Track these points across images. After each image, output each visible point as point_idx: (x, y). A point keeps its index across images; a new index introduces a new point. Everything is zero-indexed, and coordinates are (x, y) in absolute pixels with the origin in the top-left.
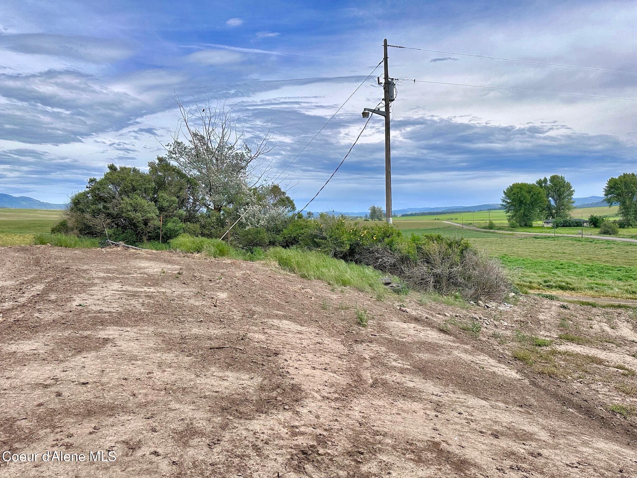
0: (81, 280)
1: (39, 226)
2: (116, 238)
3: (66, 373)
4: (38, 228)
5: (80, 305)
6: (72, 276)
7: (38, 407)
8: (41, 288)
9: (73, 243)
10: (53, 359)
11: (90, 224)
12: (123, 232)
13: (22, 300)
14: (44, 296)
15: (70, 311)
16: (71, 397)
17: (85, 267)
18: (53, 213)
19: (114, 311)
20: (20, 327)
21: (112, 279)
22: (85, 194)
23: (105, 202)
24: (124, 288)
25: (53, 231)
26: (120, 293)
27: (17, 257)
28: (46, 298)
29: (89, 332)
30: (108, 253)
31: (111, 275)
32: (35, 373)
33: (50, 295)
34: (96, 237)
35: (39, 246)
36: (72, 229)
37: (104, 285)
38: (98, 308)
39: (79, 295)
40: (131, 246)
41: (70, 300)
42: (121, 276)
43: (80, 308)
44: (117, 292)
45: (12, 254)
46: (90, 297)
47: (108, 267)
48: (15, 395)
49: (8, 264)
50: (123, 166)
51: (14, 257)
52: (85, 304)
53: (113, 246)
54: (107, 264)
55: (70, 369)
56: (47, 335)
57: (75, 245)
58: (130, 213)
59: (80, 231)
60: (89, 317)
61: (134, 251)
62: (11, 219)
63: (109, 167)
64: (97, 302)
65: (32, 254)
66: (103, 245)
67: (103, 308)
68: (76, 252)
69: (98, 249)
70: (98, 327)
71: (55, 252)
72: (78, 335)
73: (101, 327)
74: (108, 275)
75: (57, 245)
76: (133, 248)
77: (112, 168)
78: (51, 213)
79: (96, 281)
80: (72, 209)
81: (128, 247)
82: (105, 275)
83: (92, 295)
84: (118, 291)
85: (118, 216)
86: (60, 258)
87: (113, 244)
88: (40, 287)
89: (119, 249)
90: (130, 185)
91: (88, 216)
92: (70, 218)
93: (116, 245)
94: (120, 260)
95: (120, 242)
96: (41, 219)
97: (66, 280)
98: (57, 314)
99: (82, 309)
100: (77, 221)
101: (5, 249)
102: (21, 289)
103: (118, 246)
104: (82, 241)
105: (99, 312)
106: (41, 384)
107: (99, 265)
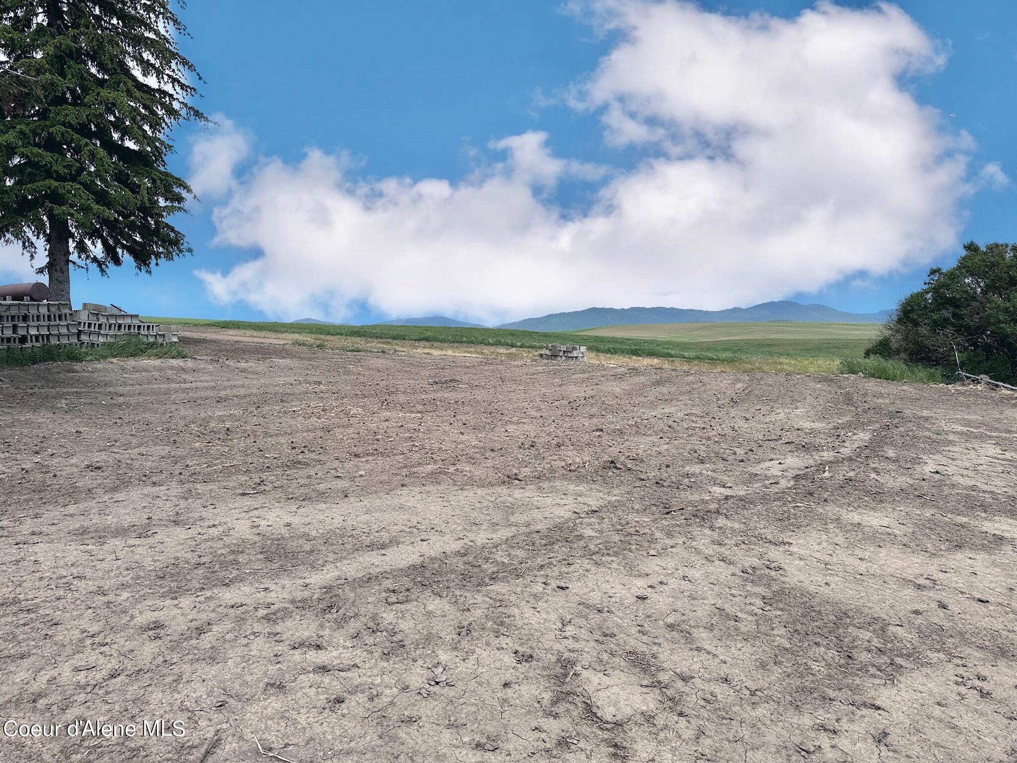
0: (927, 433)
1: (835, 347)
2: (974, 367)
3: (947, 575)
4: (832, 350)
5: (937, 472)
6: (910, 425)
7: (914, 615)
8: (867, 438)
9: (898, 373)
10: (919, 548)
11: (928, 343)
12: (987, 359)
13: (846, 451)
14: (877, 450)
15: (924, 480)
16: (962, 616)
17: (925, 413)
18: (856, 327)
19: (999, 492)
20: (856, 490)
21: (980, 437)
22: (921, 295)
23: (958, 307)
24: (1008, 455)
25: (867, 354)
26: (1003, 463)
27: (819, 389)
28: (882, 453)
29: (965, 520)
30: (961, 393)
31: (975, 431)
32: (900, 563)
33: (885, 449)
34: (935, 365)
35: (847, 376)
36: (898, 352)
37: (970, 446)
38: (971, 483)
39: (931, 456)
40: (1002, 384)
41: (917, 461)
42: (995, 434)
43: (937, 476)
44: (996, 461)
45: (812, 384)
46: (950, 461)
47: (965, 417)
48: (877, 587)
49: (810, 399)
50: (991, 242)
51: (815, 389)
52: (945, 472)
53: (967, 382)
54: (962, 411)
55: (951, 570)
56: (899, 509)
57: (902, 377)
58: (1004, 325)
59: (910, 355)
60: (958, 494)
61: (1009, 392)
62: (797, 338)
63: (965, 247)
64: (965, 472)
65: (840, 387)
66: (950, 379)
67: (978, 484)
68: (905, 388)
69: (941, 385)
70: (979, 513)
71: (872, 385)
72: (946, 519)
73: (983, 515)
74: (970, 429)
75: (873, 376)
76: (1007, 388)
77: (971, 248)
78: (853, 327)
79: (951, 437)
80: (899, 321)
81: (997, 386)
82: (965, 429)
83: (953, 459)
84: (996, 458)
85: (979, 330)
86: (881, 395)
87: (968, 378)
88: (864, 436)
89: (979, 387)
90: (1005, 275)
91: (923, 330)
92: (894, 334)
93: (973, 381)
94: (985, 407)
95: (982, 376)
96: (840, 337)
97: (902, 429)
98: (902, 481)
99: (940, 479)
100: (906, 339)
101: (802, 378)
102: (838, 436)
103: (979, 383)
104: (912, 372)
105: (973, 488)
106: (910, 581)
107: (948, 411)
